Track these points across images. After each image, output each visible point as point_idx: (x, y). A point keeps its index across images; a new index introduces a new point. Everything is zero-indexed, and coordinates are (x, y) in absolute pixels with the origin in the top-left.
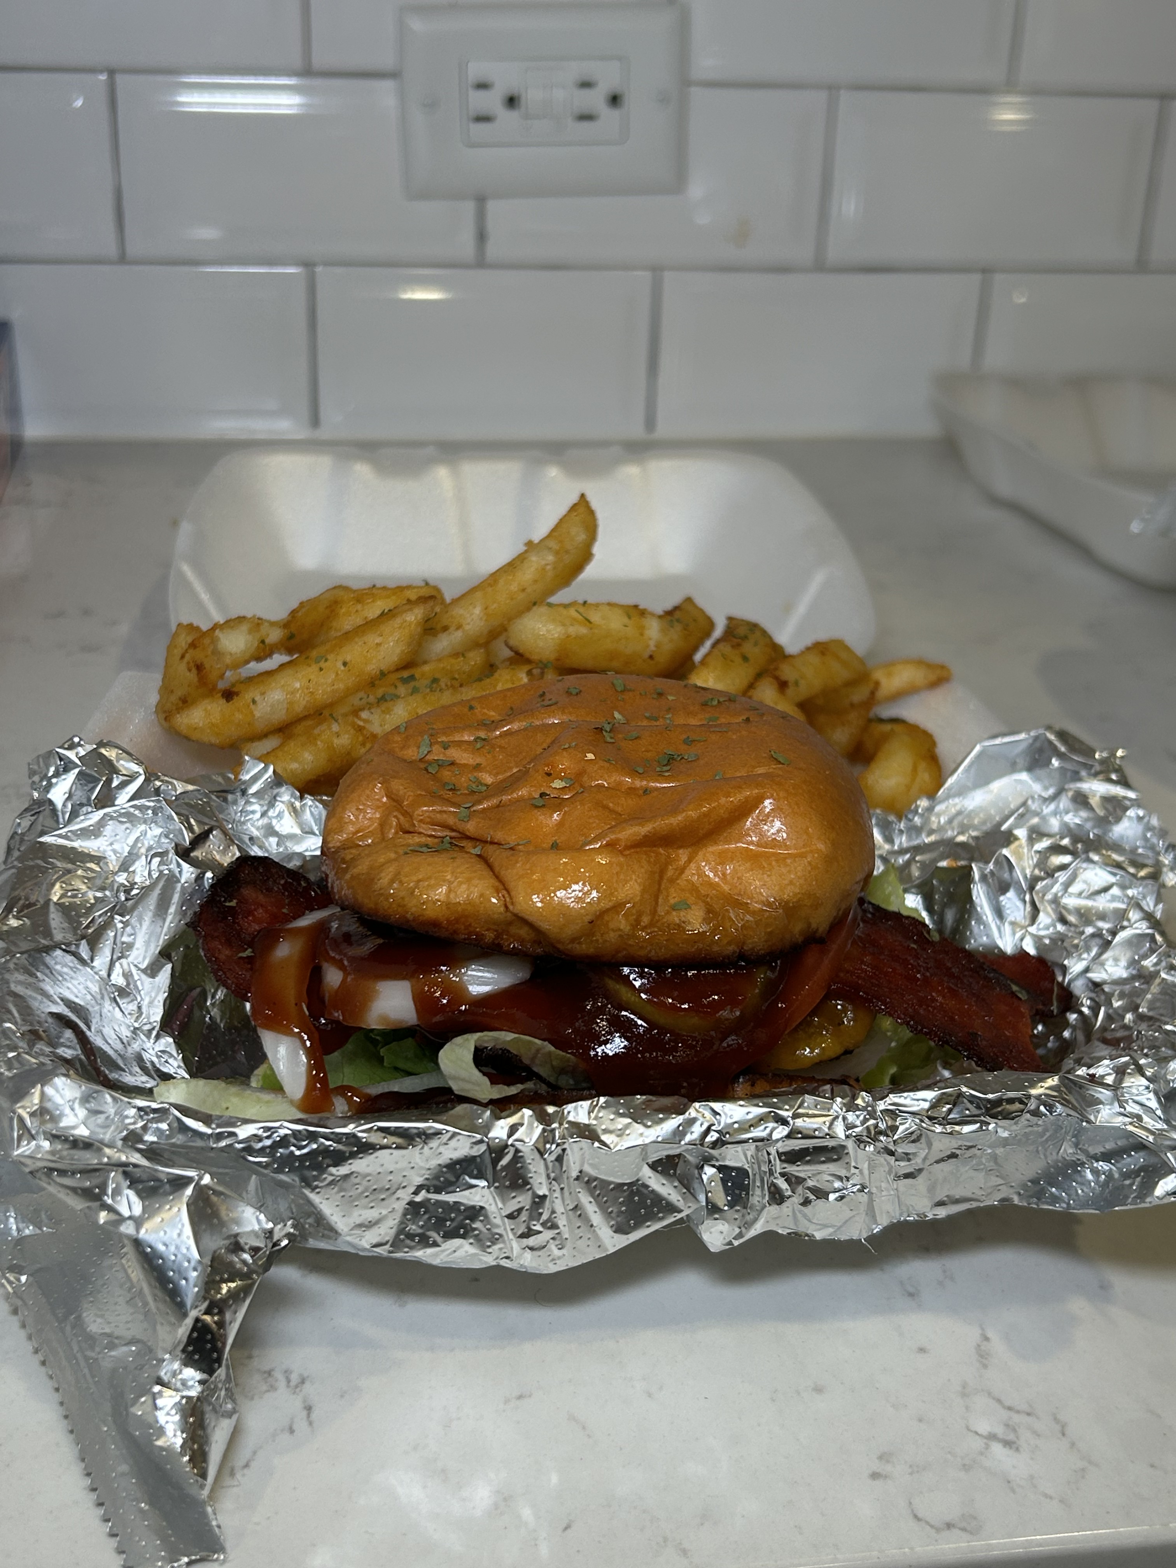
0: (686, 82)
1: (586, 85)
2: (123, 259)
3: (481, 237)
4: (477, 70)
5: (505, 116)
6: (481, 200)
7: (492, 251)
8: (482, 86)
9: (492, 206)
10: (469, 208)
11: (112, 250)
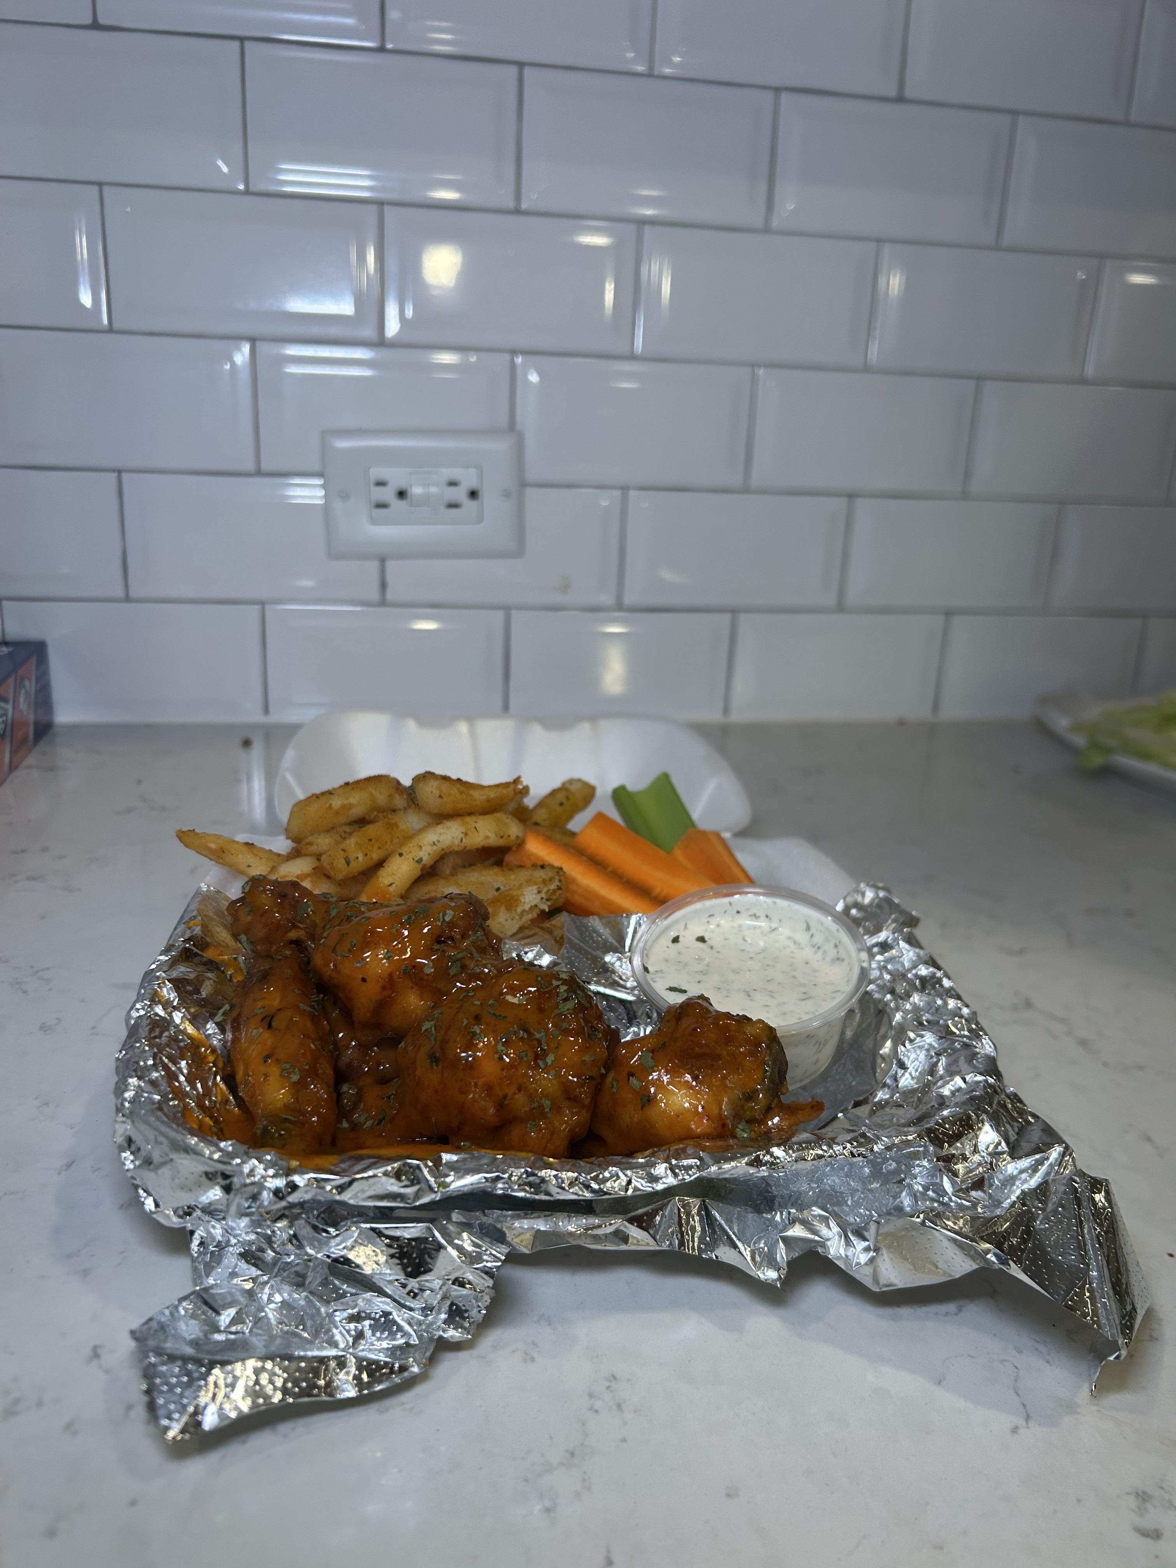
0: (523, 484)
1: (453, 484)
2: (127, 599)
3: (383, 585)
4: (377, 472)
5: (395, 503)
6: (383, 561)
7: (390, 595)
8: (381, 484)
9: (390, 565)
10: (374, 565)
11: (120, 592)
